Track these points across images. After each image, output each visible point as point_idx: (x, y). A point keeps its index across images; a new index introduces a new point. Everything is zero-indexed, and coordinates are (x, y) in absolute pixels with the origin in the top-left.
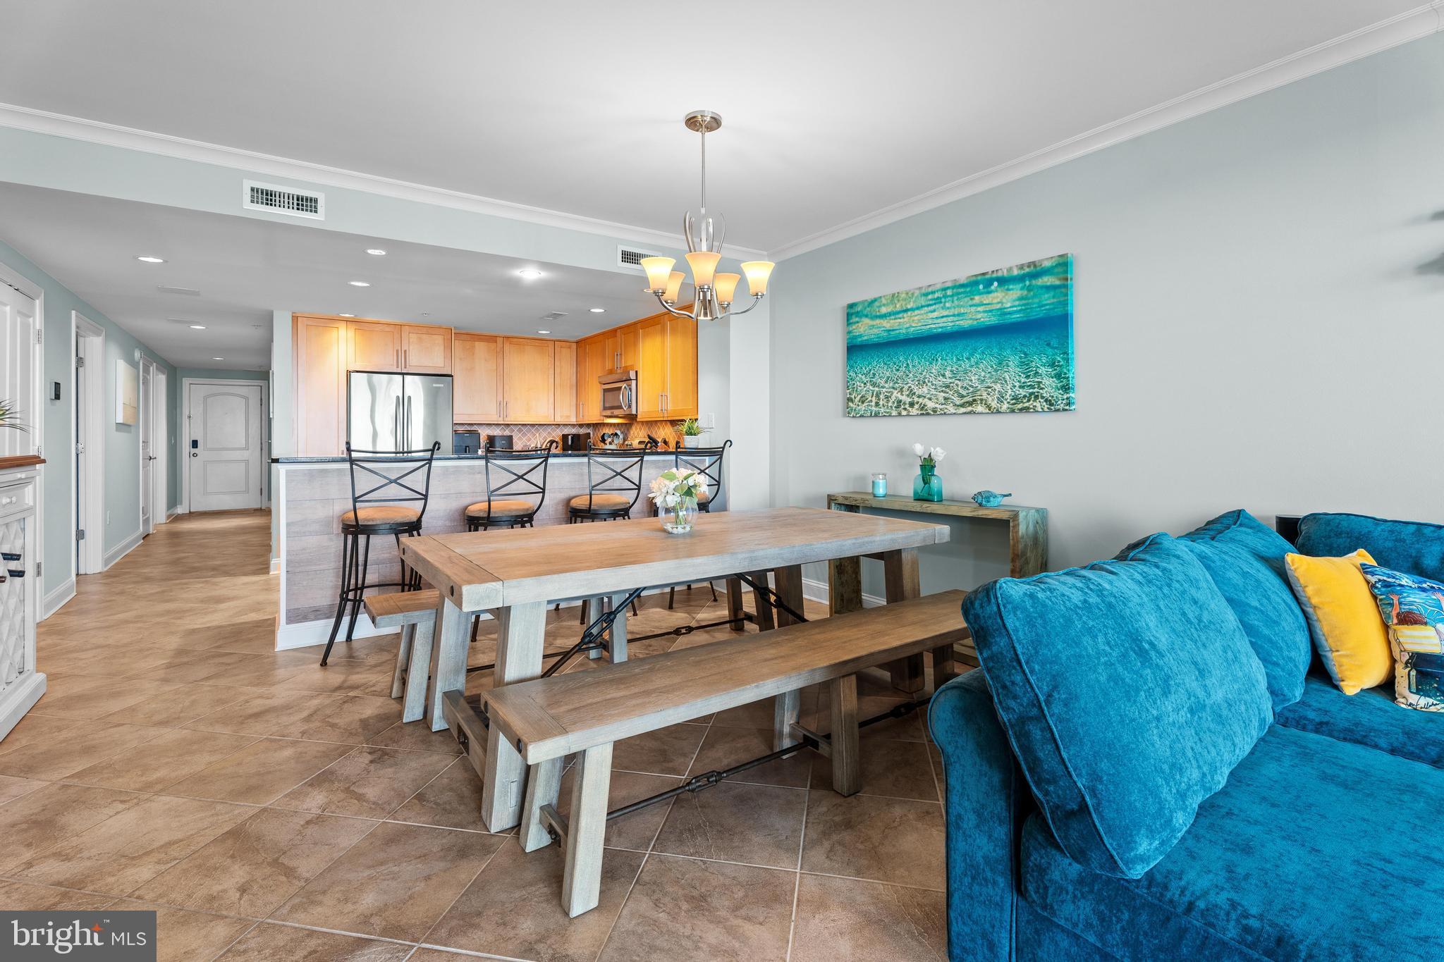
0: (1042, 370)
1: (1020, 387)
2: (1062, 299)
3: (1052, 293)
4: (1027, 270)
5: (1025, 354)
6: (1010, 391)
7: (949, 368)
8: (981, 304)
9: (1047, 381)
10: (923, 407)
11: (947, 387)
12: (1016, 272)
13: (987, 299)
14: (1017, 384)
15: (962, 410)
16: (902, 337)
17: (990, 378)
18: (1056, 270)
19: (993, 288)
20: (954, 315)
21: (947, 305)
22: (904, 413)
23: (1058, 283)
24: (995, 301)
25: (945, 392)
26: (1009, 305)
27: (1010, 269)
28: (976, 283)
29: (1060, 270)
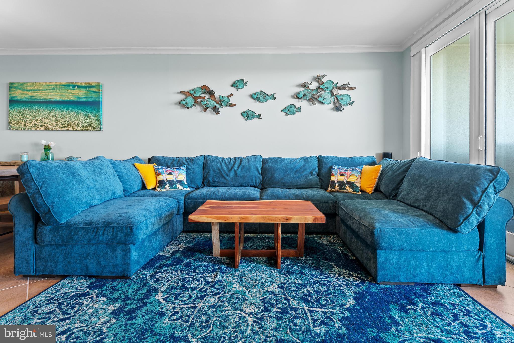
0: (92, 118)
1: (85, 122)
2: (98, 96)
3: (95, 94)
4: (87, 85)
5: (86, 112)
6: (81, 124)
7: (58, 114)
8: (71, 93)
9: (94, 121)
10: (46, 127)
11: (57, 120)
12: (83, 85)
13: (73, 92)
14: (84, 121)
15: (63, 129)
16: (37, 100)
17: (74, 119)
18: (96, 87)
19: (75, 88)
20: (60, 95)
21: (57, 91)
22: (38, 129)
23: (97, 91)
24: (76, 93)
25: (56, 122)
26: (81, 95)
27: (81, 84)
28: (69, 86)
29: (98, 87)
